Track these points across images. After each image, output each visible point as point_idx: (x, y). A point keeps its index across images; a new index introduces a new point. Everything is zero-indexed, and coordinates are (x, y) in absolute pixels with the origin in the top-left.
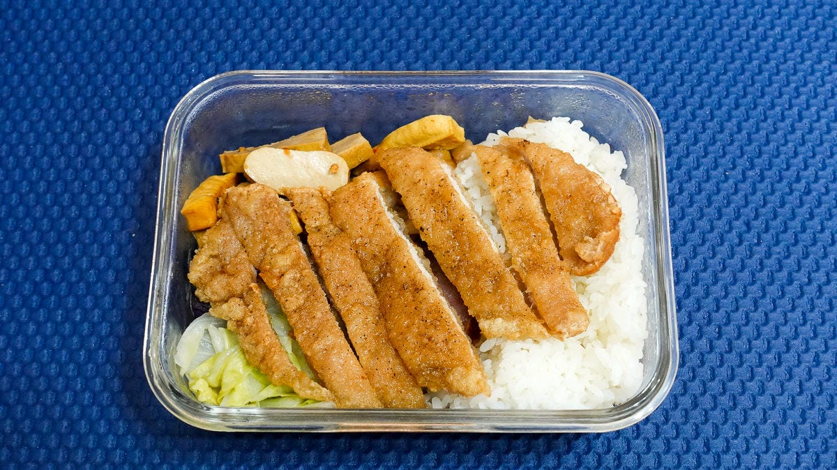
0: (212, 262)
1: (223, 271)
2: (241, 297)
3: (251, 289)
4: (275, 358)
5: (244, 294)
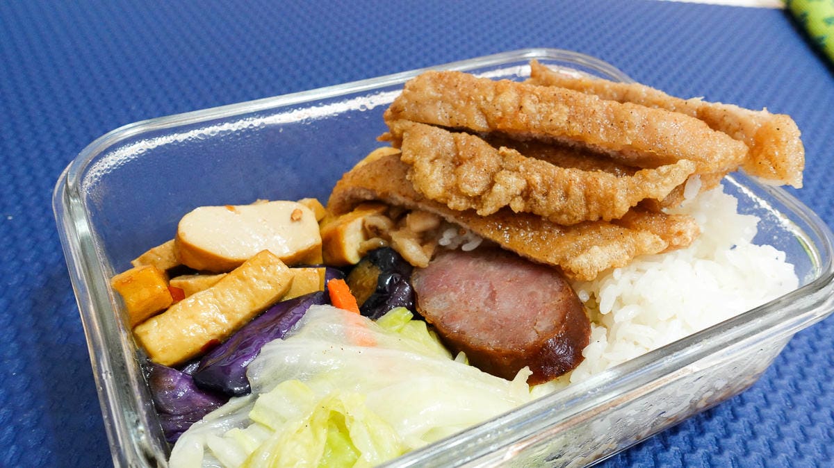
0: (439, 164)
2: (503, 168)
5: (502, 164)
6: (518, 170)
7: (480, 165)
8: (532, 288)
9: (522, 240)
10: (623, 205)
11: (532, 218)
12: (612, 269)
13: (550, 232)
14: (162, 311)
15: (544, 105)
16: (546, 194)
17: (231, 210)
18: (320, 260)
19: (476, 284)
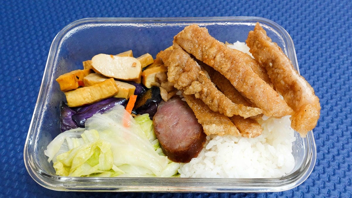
0: (177, 69)
1: (184, 71)
2: (197, 80)
3: (200, 74)
4: (224, 102)
5: (198, 78)
6: (202, 83)
7: (188, 76)
8: (190, 128)
9: (196, 108)
10: (229, 114)
11: (200, 102)
12: (217, 134)
13: (205, 110)
14: (73, 90)
15: (224, 59)
16: (206, 97)
17: (112, 57)
18: (139, 82)
19: (175, 117)
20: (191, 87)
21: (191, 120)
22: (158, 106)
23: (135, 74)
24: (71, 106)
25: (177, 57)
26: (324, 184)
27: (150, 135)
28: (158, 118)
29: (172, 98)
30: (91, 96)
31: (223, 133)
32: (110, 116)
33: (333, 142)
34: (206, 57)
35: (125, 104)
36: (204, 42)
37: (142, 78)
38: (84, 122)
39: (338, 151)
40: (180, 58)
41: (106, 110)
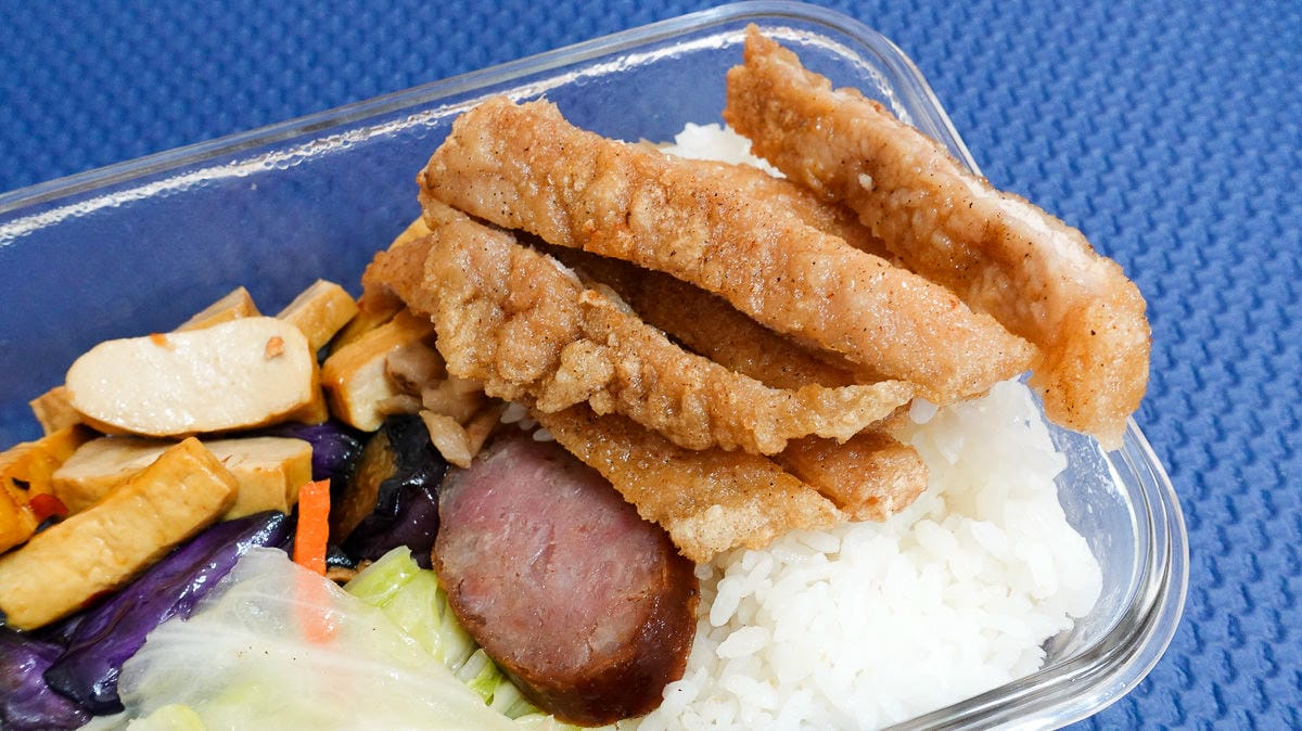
0: (476, 312)
1: (509, 313)
2: (581, 335)
3: (587, 307)
4: (734, 398)
5: (581, 324)
6: (605, 342)
7: (537, 329)
8: (611, 553)
9: (611, 458)
10: (769, 441)
11: (622, 426)
12: (743, 546)
13: (657, 455)
14: (17, 547)
15: (671, 213)
16: (645, 398)
17: (160, 343)
18: (321, 417)
19: (530, 525)
20: (562, 376)
21: (607, 518)
22: (436, 498)
23: (292, 387)
24: (27, 628)
25: (461, 260)
26: (1206, 598)
27: (444, 640)
28: (454, 555)
29: (489, 444)
30: (114, 549)
31: (768, 533)
32: (230, 618)
33: (1176, 422)
34: (590, 223)
35: (285, 537)
36: (559, 164)
37: (328, 394)
38: (112, 686)
39: (1207, 449)
40: (475, 261)
41: (202, 594)
